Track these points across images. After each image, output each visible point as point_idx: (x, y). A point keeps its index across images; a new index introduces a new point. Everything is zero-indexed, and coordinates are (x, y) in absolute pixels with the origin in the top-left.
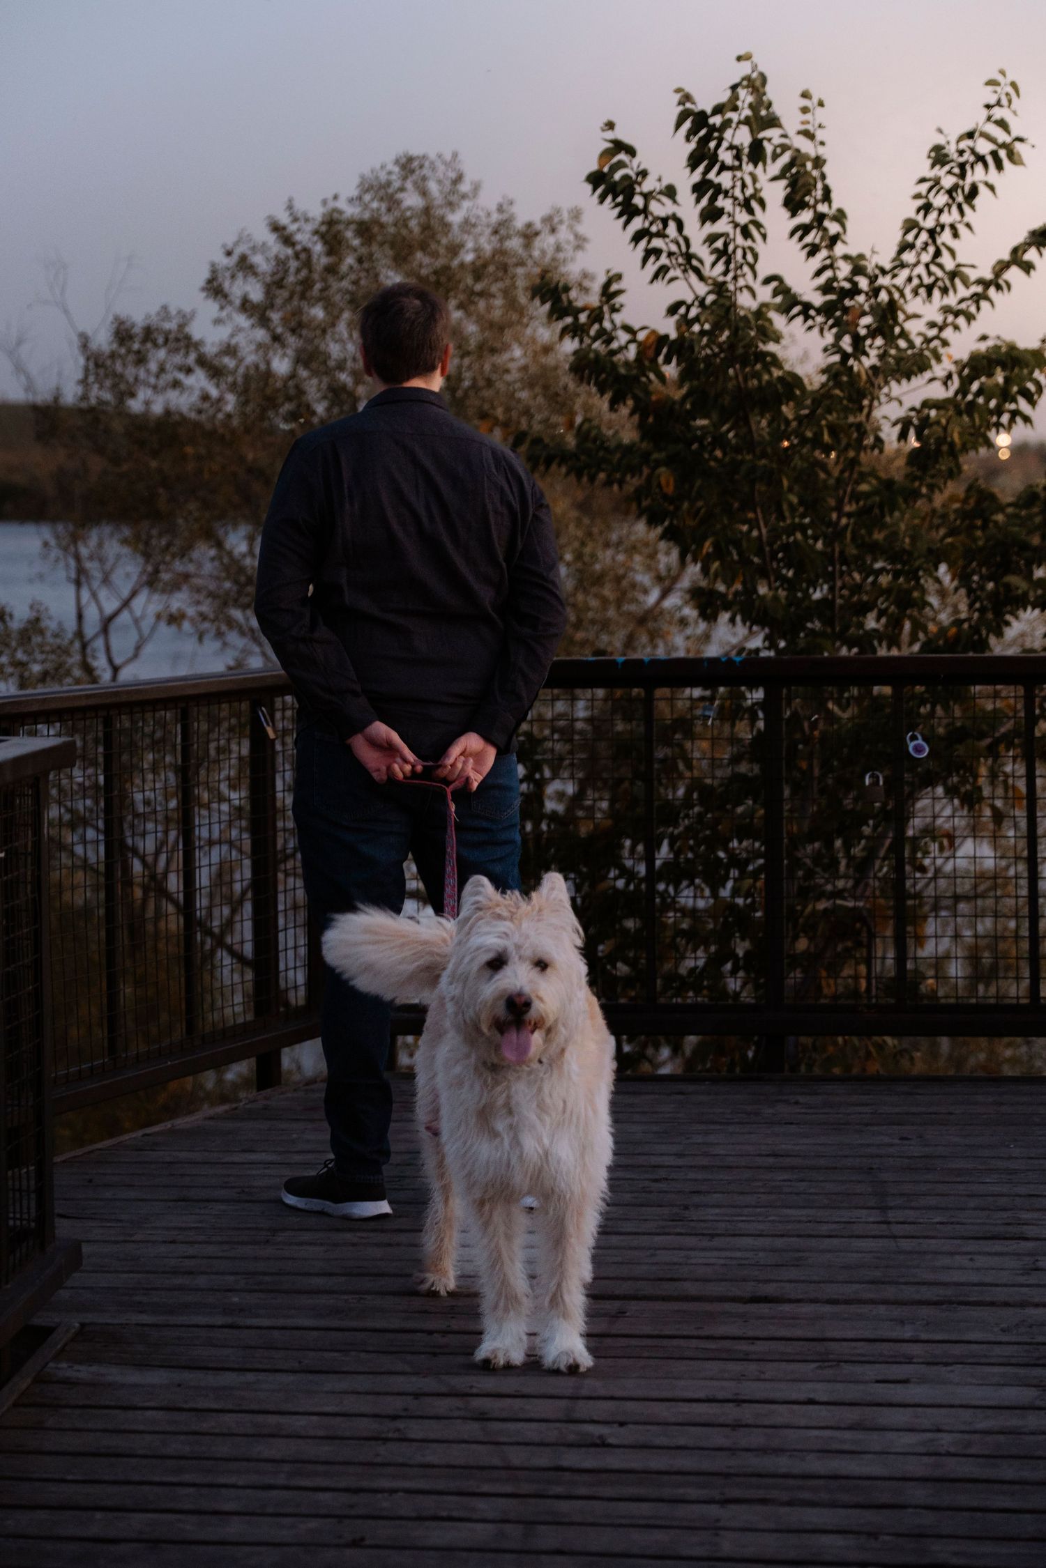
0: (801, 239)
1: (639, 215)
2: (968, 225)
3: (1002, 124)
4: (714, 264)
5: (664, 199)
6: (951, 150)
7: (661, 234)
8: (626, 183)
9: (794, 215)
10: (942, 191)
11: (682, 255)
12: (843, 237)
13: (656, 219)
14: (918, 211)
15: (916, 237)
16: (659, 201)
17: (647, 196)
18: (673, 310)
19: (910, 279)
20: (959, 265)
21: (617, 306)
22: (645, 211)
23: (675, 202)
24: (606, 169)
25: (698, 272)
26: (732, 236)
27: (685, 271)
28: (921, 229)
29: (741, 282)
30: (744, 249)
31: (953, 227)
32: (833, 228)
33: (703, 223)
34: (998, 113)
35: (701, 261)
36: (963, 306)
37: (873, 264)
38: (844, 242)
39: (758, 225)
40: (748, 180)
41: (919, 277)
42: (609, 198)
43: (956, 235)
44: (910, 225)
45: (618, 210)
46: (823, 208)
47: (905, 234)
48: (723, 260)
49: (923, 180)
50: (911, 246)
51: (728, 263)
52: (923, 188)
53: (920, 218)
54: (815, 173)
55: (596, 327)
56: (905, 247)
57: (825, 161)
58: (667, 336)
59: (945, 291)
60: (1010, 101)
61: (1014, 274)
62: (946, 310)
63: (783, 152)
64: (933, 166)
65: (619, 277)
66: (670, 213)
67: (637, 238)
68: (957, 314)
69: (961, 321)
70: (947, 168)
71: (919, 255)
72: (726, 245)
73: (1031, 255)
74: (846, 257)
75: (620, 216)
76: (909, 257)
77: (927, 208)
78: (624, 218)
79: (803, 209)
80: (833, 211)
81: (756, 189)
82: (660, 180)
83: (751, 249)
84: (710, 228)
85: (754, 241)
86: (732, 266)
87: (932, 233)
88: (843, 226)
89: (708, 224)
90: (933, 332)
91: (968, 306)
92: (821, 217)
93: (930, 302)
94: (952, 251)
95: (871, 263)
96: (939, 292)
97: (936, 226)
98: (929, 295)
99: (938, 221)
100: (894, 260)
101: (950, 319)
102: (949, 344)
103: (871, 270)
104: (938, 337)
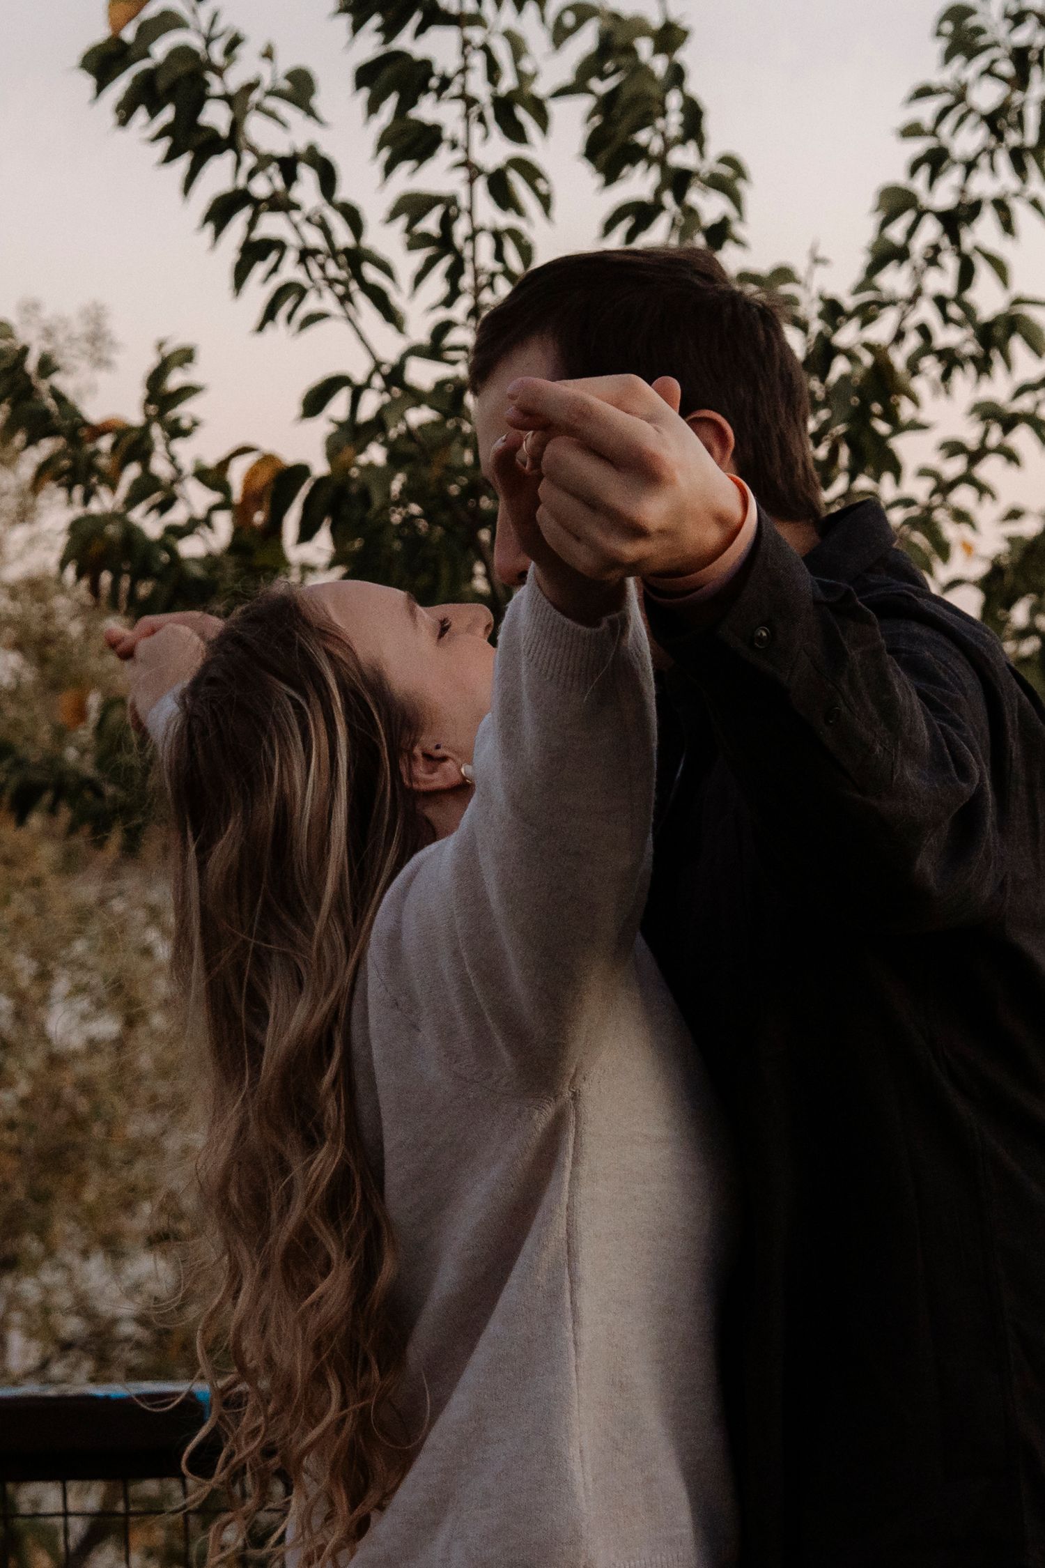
1: (220, 151)
2: (1035, 203)
4: (420, 278)
5: (286, 110)
7: (281, 204)
8: (181, 69)
9: (611, 175)
10: (972, 119)
11: (334, 253)
12: (738, 229)
13: (265, 161)
14: (914, 168)
15: (911, 231)
16: (271, 115)
17: (237, 101)
18: (315, 402)
19: (899, 336)
20: (1018, 301)
21: (185, 423)
22: (233, 141)
23: (310, 112)
24: (129, 34)
25: (379, 299)
26: (463, 202)
27: (345, 299)
28: (921, 214)
30: (497, 236)
31: (1001, 206)
32: (711, 206)
33: (389, 168)
35: (386, 268)
37: (814, 293)
38: (738, 242)
39: (530, 172)
40: (502, 52)
41: (924, 330)
42: (141, 115)
43: (1008, 226)
44: (896, 202)
45: (165, 143)
46: (683, 157)
47: (885, 223)
48: (445, 263)
49: (924, 92)
50: (900, 254)
51: (454, 274)
52: (926, 111)
53: (919, 183)
54: (659, 65)
55: (132, 472)
56: (884, 254)
57: (685, 34)
58: (301, 472)
59: (983, 366)
62: (988, 413)
63: (580, 21)
64: (948, 56)
65: (186, 356)
66: (301, 147)
67: (220, 213)
68: (1009, 422)
70: (982, 61)
71: (918, 274)
72: (447, 223)
75: (171, 156)
76: (894, 280)
77: (936, 160)
78: (184, 162)
79: (633, 162)
80: (710, 165)
81: (522, 77)
82: (268, 54)
83: (515, 235)
84: (408, 179)
85: (520, 212)
86: (466, 281)
87: (954, 220)
88: (736, 199)
89: (405, 167)
90: (953, 468)
91: (1038, 404)
92: (679, 181)
93: (947, 392)
94: (1000, 268)
95: (807, 287)
96: (971, 369)
97: (960, 204)
98: (946, 376)
99: (963, 191)
100: (860, 288)
101: (995, 436)
102: (993, 496)
103: (810, 309)
104: (967, 478)
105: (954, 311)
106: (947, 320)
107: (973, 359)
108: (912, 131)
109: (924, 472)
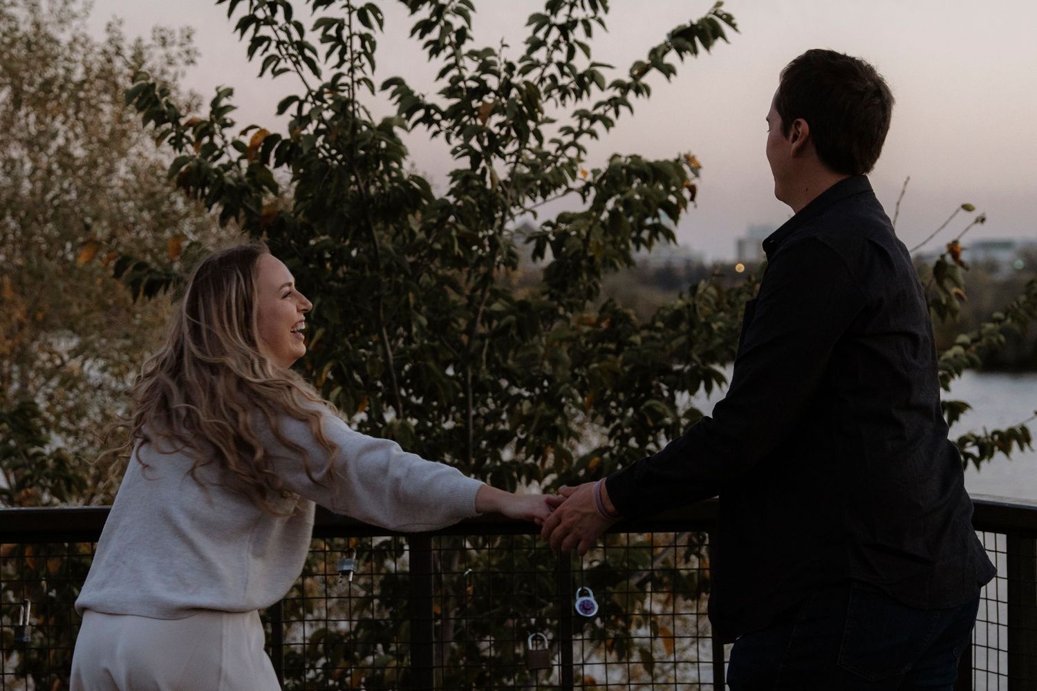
0: (422, 36)
2: (601, 22)
4: (328, 55)
7: (269, 22)
9: (414, 9)
11: (292, 43)
12: (469, 32)
13: (262, 3)
14: (547, 7)
15: (547, 34)
18: (283, 107)
19: (542, 80)
20: (594, 65)
21: (228, 121)
25: (311, 64)
26: (347, 22)
27: (296, 63)
28: (551, 26)
29: (359, 75)
30: (362, 37)
31: (586, 23)
32: (458, 22)
33: (315, 7)
35: (313, 51)
36: (600, 110)
37: (502, 60)
38: (471, 39)
39: (375, 10)
41: (552, 77)
43: (589, 33)
44: (539, 21)
47: (536, 30)
48: (338, 49)
50: (542, 43)
51: (342, 53)
53: (550, 13)
56: (535, 44)
58: (276, 137)
59: (579, 96)
61: (653, 78)
62: (582, 115)
65: (229, 91)
67: (243, 25)
68: (593, 119)
69: (598, 126)
71: (550, 52)
72: (339, 31)
73: (671, 58)
74: (472, 54)
76: (540, 54)
77: (558, 3)
78: (227, 4)
79: (424, 3)
80: (457, 5)
83: (369, 37)
84: (322, 12)
85: (371, 27)
86: (348, 56)
87: (565, 29)
88: (468, 19)
89: (320, 9)
90: (568, 139)
91: (605, 111)
93: (564, 105)
94: (586, 50)
95: (499, 58)
96: (573, 95)
97: (568, 22)
98: (563, 98)
99: (569, 16)
100: (523, 59)
101: (586, 124)
102: (585, 152)
103: (501, 67)
104: (573, 144)
105: (566, 69)
106: (563, 73)
107: (574, 90)
109: (553, 141)
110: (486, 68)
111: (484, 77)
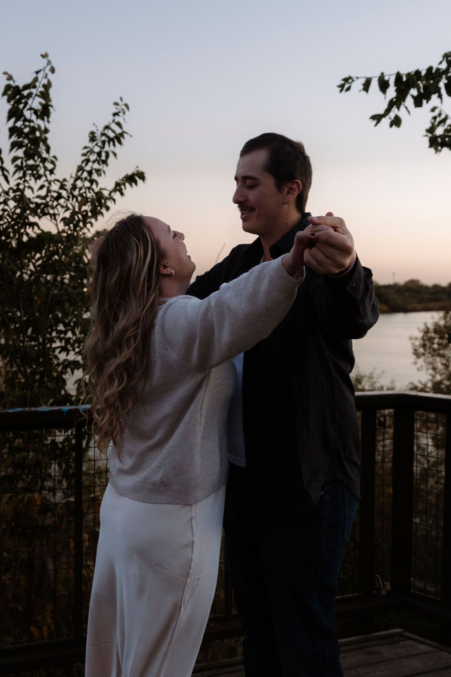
2: (104, 171)
3: (119, 124)
6: (98, 135)
14: (83, 162)
15: (82, 174)
20: (101, 189)
28: (84, 171)
32: (50, 166)
34: (117, 119)
44: (80, 169)
49: (86, 148)
52: (85, 151)
53: (84, 165)
56: (78, 178)
60: (124, 113)
64: (90, 141)
70: (95, 143)
71: (83, 182)
76: (79, 183)
80: (50, 157)
87: (90, 173)
88: (55, 165)
92: (44, 160)
94: (97, 183)
95: (69, 183)
97: (91, 170)
99: (92, 167)
108: (84, 155)
110: (62, 187)
111: (61, 191)
